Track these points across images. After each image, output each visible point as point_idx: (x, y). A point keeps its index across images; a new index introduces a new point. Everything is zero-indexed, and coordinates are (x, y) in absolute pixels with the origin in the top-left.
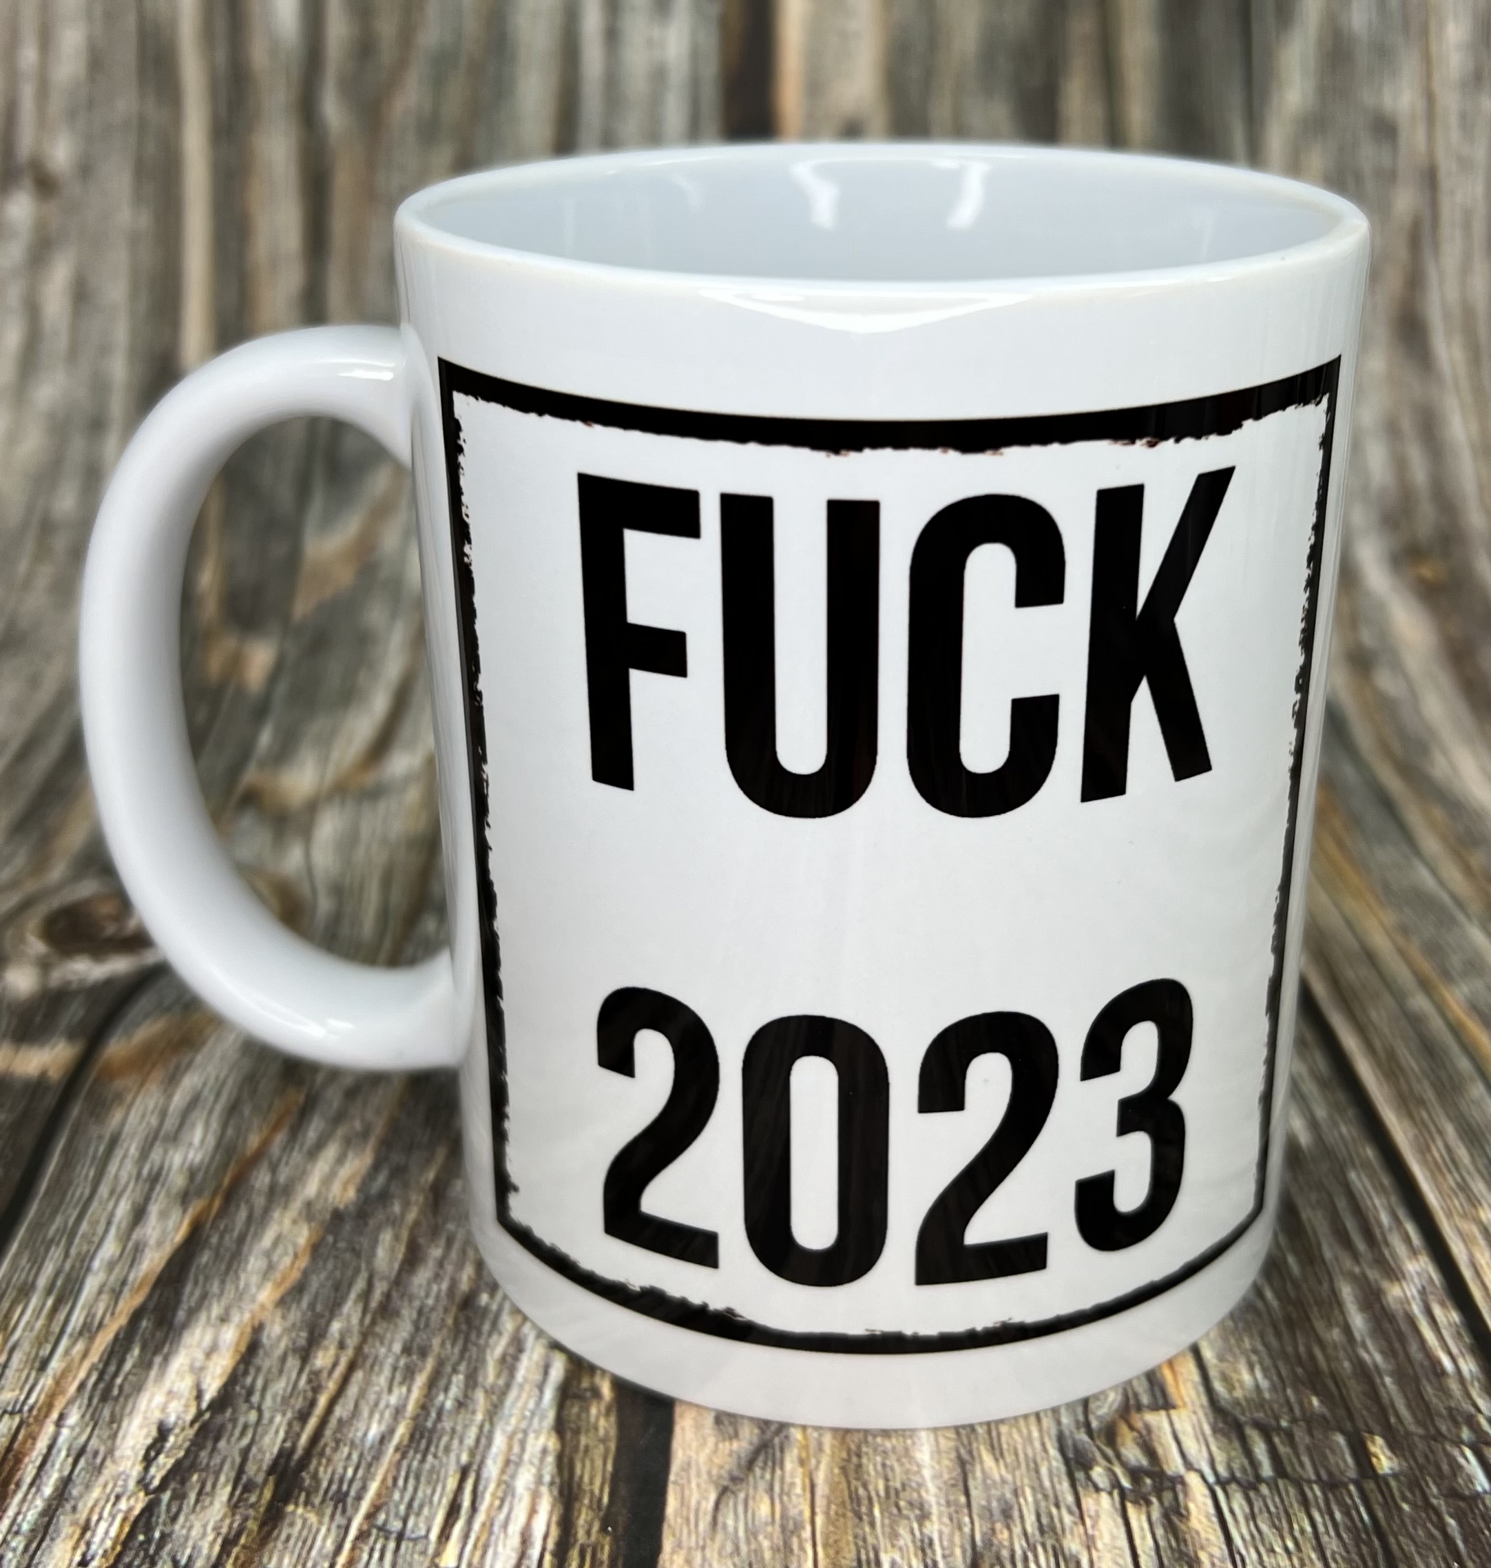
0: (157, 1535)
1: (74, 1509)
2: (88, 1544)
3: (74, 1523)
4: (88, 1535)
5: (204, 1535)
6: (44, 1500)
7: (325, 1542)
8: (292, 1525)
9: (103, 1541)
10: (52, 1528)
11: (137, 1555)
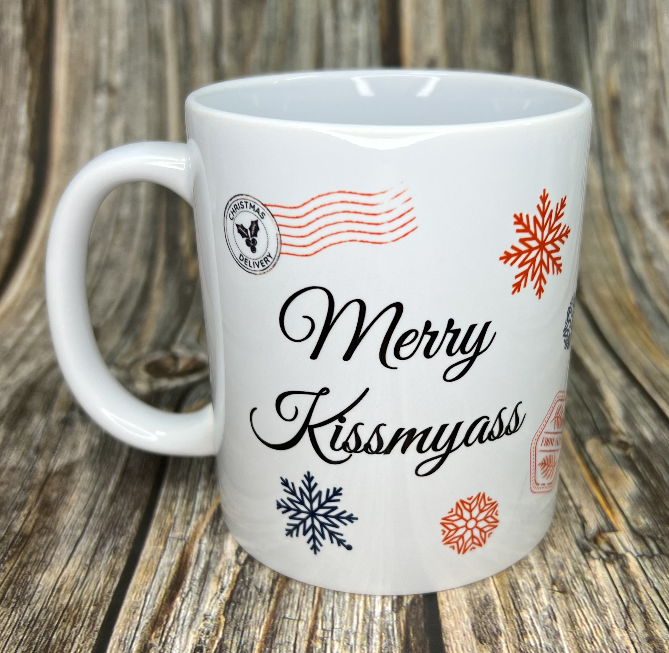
0: (247, 579)
1: (214, 571)
2: (222, 583)
3: (215, 576)
4: (222, 580)
5: (265, 578)
6: (201, 568)
9: (227, 582)
10: (207, 578)
11: (241, 585)
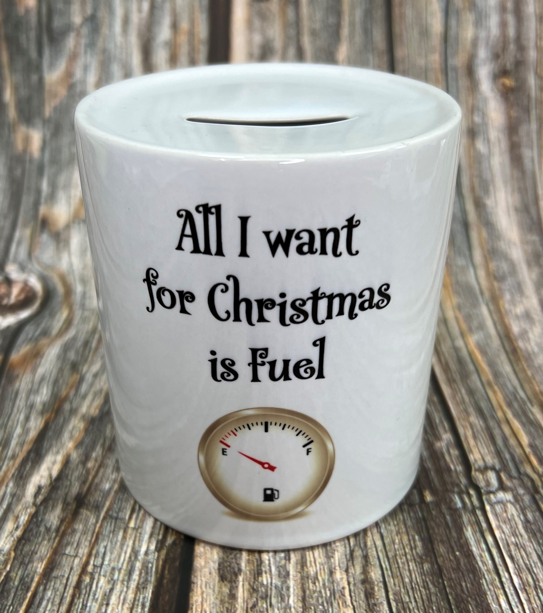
7: (92, 520)
8: (82, 515)
